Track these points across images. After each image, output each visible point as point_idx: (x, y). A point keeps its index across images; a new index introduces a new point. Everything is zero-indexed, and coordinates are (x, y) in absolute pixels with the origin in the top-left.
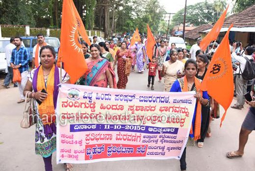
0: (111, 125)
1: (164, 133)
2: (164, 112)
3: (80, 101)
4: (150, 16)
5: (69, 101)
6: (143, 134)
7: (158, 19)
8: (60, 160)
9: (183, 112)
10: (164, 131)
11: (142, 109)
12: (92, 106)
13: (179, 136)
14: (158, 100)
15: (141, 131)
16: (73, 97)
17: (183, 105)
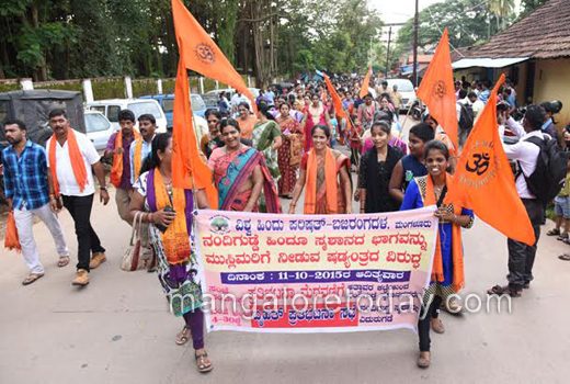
0: (289, 273)
1: (385, 281)
2: (381, 244)
3: (232, 235)
4: (347, 36)
5: (214, 235)
6: (347, 283)
7: (366, 39)
8: (212, 327)
9: (415, 243)
10: (384, 277)
11: (340, 241)
12: (252, 241)
13: (413, 285)
14: (367, 224)
15: (343, 279)
16: (220, 229)
17: (414, 231)
